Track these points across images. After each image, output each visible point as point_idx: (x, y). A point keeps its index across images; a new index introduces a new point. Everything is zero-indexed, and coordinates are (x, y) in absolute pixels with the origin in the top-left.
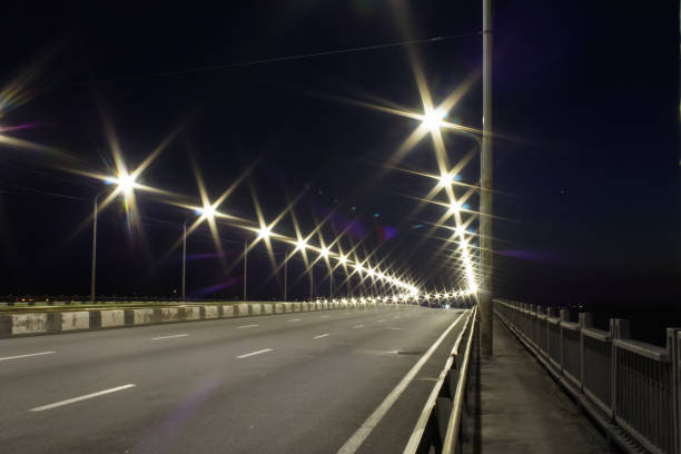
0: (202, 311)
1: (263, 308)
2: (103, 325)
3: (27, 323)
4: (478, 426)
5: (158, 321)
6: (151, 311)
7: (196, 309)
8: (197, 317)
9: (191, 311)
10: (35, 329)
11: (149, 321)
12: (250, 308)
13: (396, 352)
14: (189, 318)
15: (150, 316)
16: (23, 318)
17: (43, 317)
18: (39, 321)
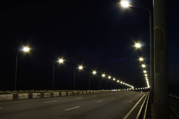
0: (83, 92)
1: (96, 92)
2: (62, 95)
3: (47, 95)
4: (150, 114)
5: (73, 94)
6: (72, 92)
7: (81, 92)
8: (82, 94)
9: (80, 92)
10: (48, 96)
11: (71, 95)
12: (93, 92)
13: (131, 101)
14: (80, 94)
15: (72, 93)
16: (46, 94)
17: (50, 94)
18: (49, 94)
